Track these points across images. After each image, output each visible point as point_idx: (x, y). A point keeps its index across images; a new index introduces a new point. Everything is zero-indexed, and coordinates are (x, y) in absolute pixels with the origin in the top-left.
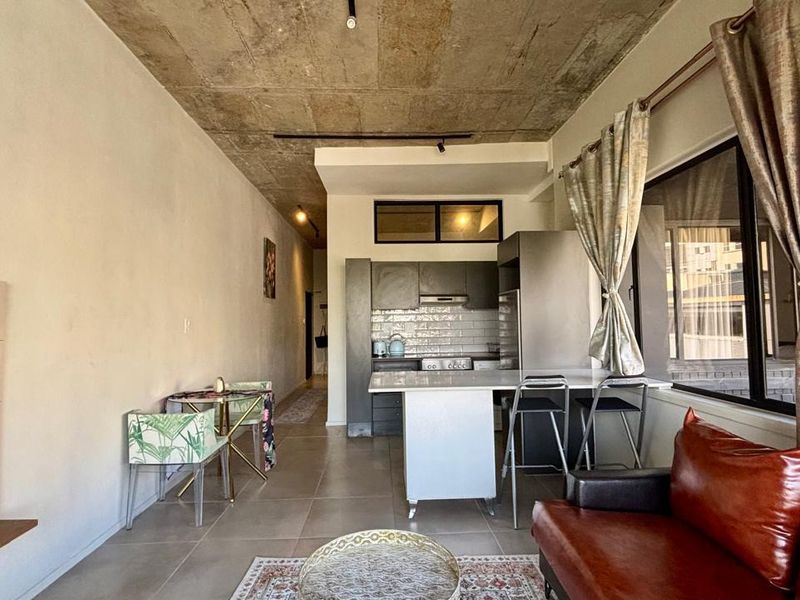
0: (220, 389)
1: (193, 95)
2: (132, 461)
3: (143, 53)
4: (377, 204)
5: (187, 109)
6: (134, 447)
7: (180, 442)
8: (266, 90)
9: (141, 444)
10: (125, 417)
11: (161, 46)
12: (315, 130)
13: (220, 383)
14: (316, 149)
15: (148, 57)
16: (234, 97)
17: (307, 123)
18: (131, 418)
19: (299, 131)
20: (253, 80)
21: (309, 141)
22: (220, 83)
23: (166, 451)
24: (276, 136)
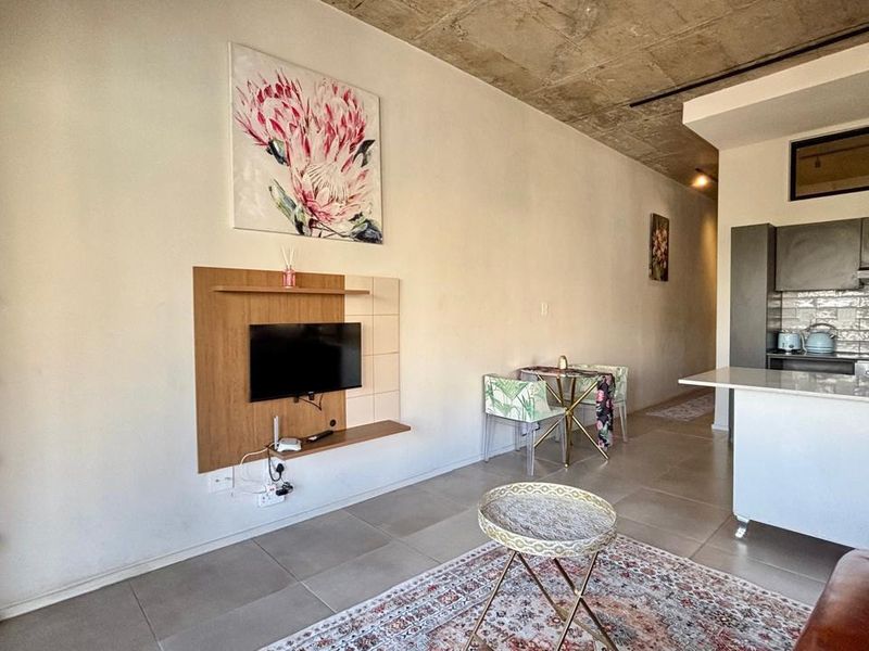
0: (563, 366)
1: (541, 96)
2: (487, 411)
3: (492, 80)
4: (795, 146)
5: (541, 109)
6: (489, 402)
7: (517, 403)
8: (602, 67)
9: (492, 399)
10: (484, 377)
11: (501, 69)
12: (673, 84)
13: (563, 362)
14: (685, 104)
15: (496, 81)
16: (575, 84)
17: (661, 80)
18: (487, 378)
19: (656, 92)
20: (586, 64)
21: (672, 98)
22: (559, 78)
23: (508, 408)
24: (632, 105)
